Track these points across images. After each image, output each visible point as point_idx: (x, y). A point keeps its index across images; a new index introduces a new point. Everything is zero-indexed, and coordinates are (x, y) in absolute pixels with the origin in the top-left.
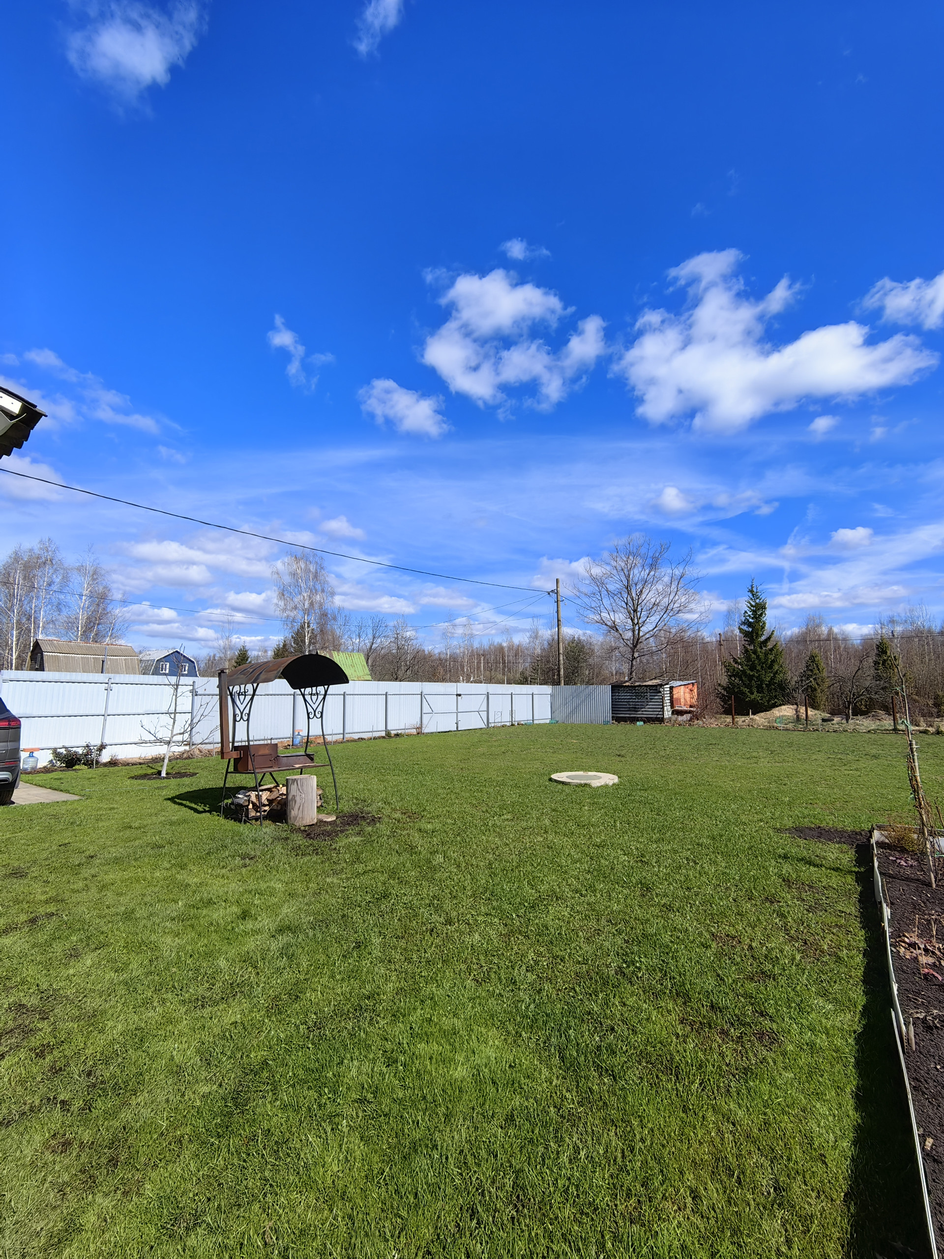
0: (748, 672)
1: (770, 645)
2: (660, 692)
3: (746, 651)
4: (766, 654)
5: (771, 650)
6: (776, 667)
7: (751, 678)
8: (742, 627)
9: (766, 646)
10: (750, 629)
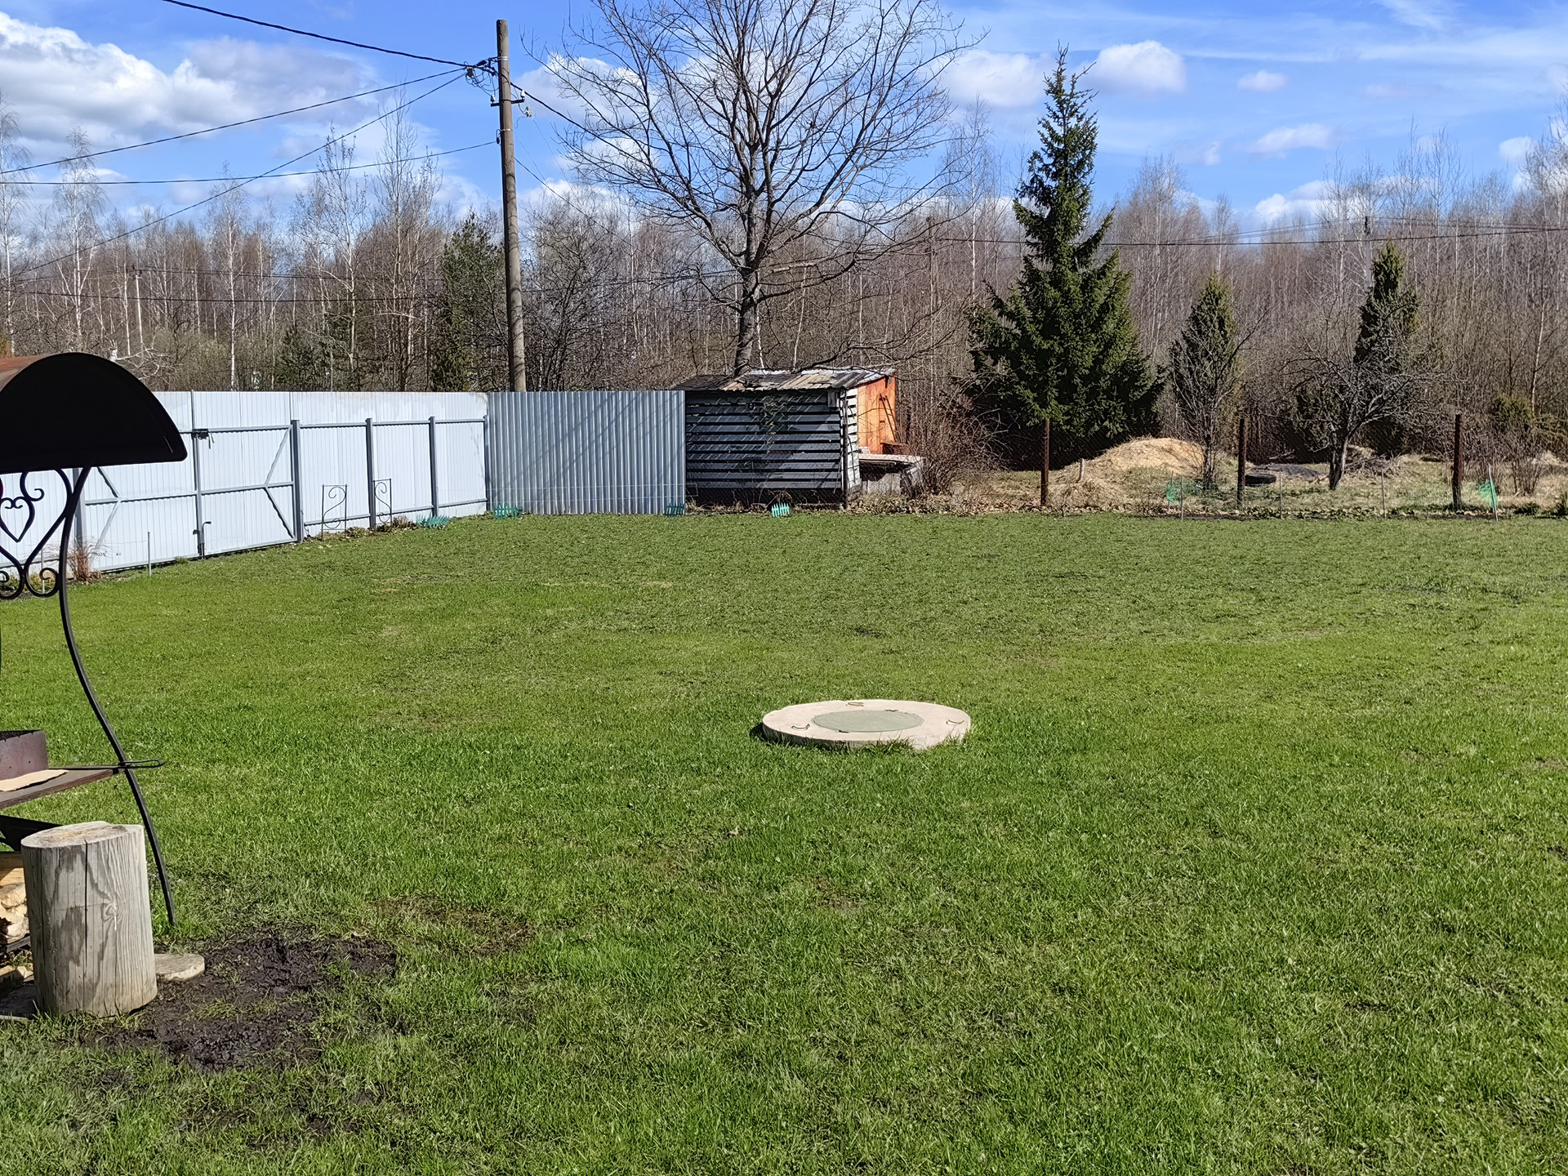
0: (1038, 340)
1: (1098, 259)
2: (834, 411)
3: (1033, 276)
4: (1086, 286)
5: (1102, 273)
6: (1110, 326)
7: (1042, 357)
8: (1024, 202)
9: (1084, 264)
10: (1046, 212)
